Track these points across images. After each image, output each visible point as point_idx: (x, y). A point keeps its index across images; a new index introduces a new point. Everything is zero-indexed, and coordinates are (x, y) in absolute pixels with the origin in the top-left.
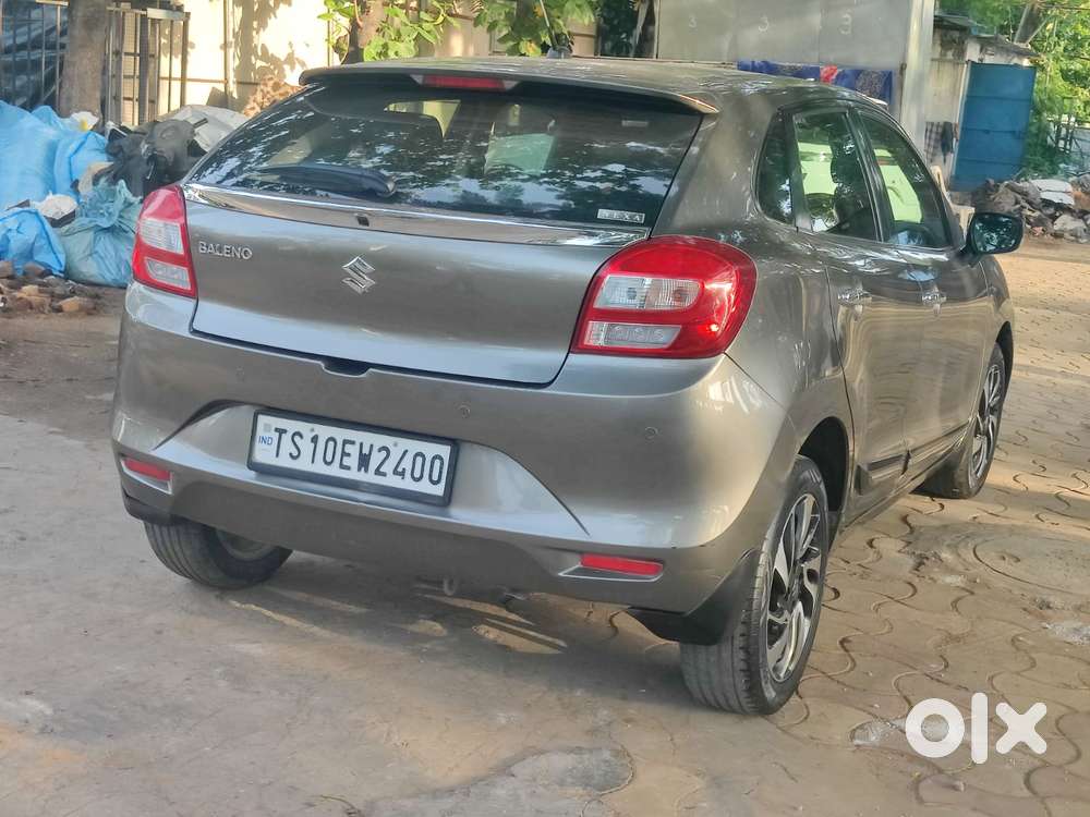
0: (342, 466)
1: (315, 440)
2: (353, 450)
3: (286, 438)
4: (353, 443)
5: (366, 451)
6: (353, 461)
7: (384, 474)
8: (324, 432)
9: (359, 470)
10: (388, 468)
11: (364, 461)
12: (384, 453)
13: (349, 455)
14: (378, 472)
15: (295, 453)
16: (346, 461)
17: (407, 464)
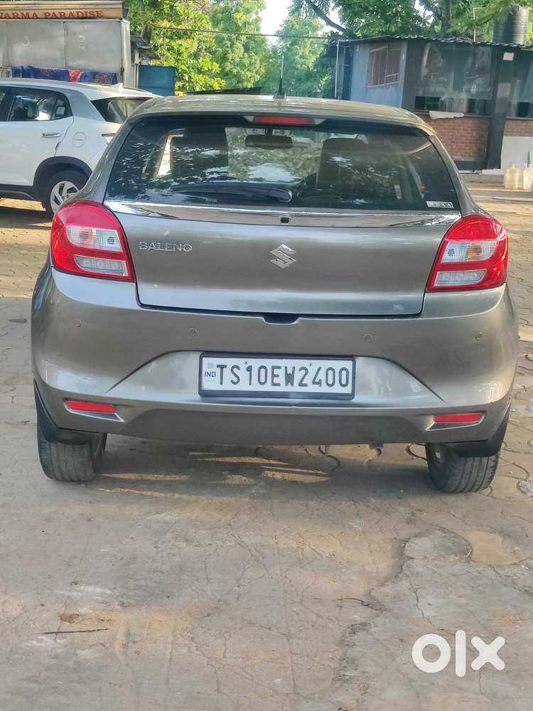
0: (274, 384)
1: (249, 369)
2: (281, 373)
3: (227, 371)
4: (279, 368)
5: (290, 371)
6: (281, 379)
7: (306, 385)
8: (256, 363)
9: (287, 385)
10: (308, 380)
11: (289, 378)
12: (303, 372)
13: (277, 376)
14: (301, 384)
15: (236, 380)
16: (276, 381)
17: (322, 376)
